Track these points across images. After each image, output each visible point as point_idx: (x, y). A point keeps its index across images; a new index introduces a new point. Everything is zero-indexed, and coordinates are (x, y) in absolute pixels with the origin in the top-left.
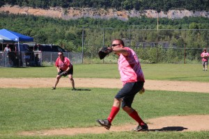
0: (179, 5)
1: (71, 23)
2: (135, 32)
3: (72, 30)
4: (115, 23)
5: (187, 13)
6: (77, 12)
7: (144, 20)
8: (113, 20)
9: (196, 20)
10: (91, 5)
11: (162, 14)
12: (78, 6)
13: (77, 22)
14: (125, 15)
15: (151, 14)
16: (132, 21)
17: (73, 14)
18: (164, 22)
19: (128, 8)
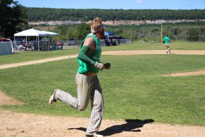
0: (160, 18)
1: (116, 27)
2: (143, 29)
3: (117, 30)
4: (134, 26)
5: (164, 21)
6: (118, 22)
7: (146, 25)
8: (133, 25)
9: (168, 24)
10: (124, 19)
11: (153, 22)
12: (118, 20)
13: (118, 26)
14: (137, 23)
15: (148, 22)
16: (141, 25)
17: (117, 23)
18: (155, 25)
19: (139, 20)
